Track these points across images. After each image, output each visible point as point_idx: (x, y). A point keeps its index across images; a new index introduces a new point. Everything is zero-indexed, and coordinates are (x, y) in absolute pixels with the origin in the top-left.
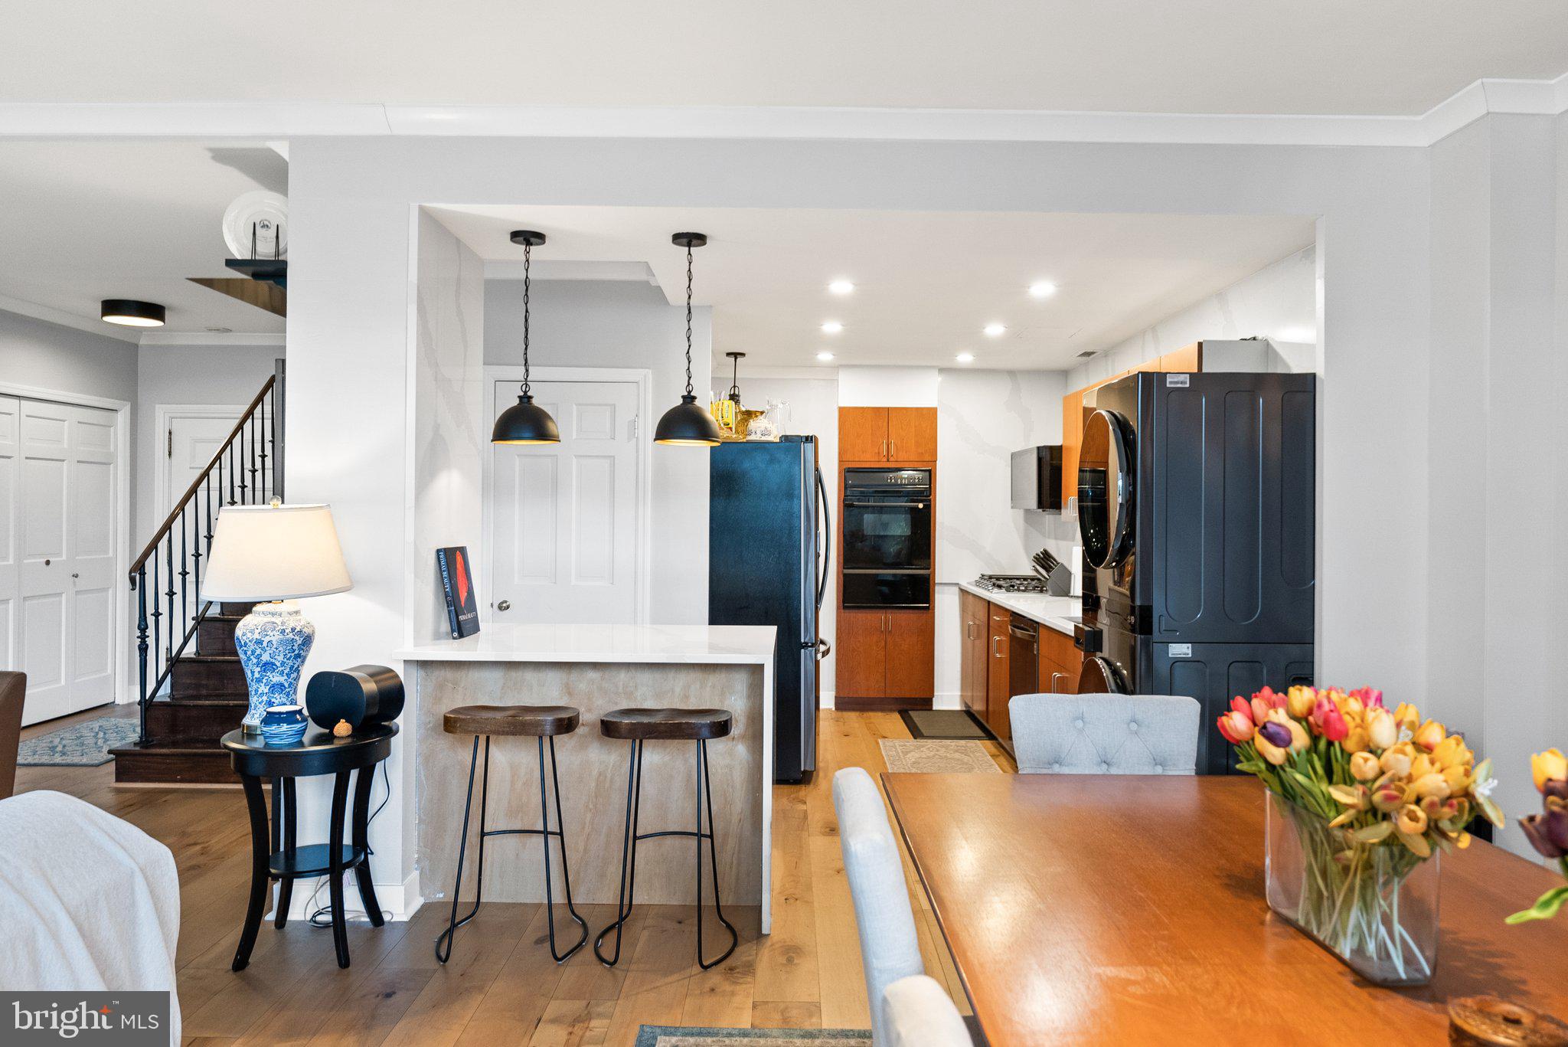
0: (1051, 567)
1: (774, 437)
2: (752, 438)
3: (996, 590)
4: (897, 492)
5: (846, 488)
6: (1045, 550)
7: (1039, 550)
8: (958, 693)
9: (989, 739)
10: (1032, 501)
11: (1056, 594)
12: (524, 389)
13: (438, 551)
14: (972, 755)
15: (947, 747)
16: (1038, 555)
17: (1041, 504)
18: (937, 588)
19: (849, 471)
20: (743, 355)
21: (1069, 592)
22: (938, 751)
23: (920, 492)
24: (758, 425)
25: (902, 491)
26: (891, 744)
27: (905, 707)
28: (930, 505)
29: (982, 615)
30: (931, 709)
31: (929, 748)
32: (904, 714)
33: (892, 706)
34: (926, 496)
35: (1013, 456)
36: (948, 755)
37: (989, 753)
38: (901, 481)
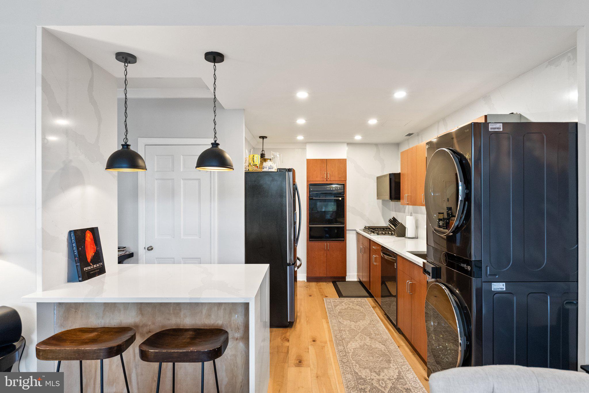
0: (396, 225)
1: (274, 170)
2: (265, 170)
3: (372, 234)
4: (330, 193)
5: (310, 192)
6: (394, 217)
7: (391, 217)
8: (356, 274)
9: (371, 298)
10: (387, 196)
11: (399, 236)
12: (125, 141)
13: (70, 232)
14: (364, 307)
15: (353, 302)
16: (391, 219)
17: (391, 198)
18: (347, 231)
19: (311, 185)
20: (266, 137)
21: (405, 235)
22: (349, 305)
23: (340, 193)
24: (268, 164)
25: (332, 193)
26: (329, 301)
27: (335, 280)
28: (344, 199)
29: (367, 244)
30: (345, 281)
31: (345, 303)
32: (334, 283)
33: (330, 280)
34: (342, 195)
35: (378, 178)
36: (354, 307)
37: (371, 305)
38: (332, 189)
